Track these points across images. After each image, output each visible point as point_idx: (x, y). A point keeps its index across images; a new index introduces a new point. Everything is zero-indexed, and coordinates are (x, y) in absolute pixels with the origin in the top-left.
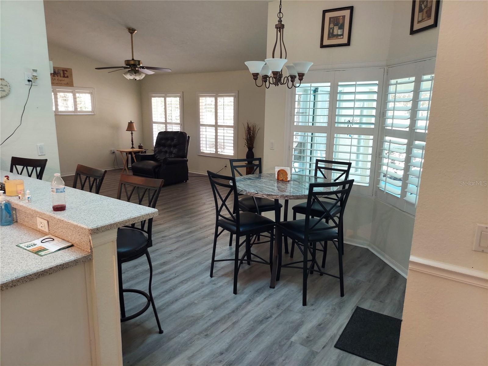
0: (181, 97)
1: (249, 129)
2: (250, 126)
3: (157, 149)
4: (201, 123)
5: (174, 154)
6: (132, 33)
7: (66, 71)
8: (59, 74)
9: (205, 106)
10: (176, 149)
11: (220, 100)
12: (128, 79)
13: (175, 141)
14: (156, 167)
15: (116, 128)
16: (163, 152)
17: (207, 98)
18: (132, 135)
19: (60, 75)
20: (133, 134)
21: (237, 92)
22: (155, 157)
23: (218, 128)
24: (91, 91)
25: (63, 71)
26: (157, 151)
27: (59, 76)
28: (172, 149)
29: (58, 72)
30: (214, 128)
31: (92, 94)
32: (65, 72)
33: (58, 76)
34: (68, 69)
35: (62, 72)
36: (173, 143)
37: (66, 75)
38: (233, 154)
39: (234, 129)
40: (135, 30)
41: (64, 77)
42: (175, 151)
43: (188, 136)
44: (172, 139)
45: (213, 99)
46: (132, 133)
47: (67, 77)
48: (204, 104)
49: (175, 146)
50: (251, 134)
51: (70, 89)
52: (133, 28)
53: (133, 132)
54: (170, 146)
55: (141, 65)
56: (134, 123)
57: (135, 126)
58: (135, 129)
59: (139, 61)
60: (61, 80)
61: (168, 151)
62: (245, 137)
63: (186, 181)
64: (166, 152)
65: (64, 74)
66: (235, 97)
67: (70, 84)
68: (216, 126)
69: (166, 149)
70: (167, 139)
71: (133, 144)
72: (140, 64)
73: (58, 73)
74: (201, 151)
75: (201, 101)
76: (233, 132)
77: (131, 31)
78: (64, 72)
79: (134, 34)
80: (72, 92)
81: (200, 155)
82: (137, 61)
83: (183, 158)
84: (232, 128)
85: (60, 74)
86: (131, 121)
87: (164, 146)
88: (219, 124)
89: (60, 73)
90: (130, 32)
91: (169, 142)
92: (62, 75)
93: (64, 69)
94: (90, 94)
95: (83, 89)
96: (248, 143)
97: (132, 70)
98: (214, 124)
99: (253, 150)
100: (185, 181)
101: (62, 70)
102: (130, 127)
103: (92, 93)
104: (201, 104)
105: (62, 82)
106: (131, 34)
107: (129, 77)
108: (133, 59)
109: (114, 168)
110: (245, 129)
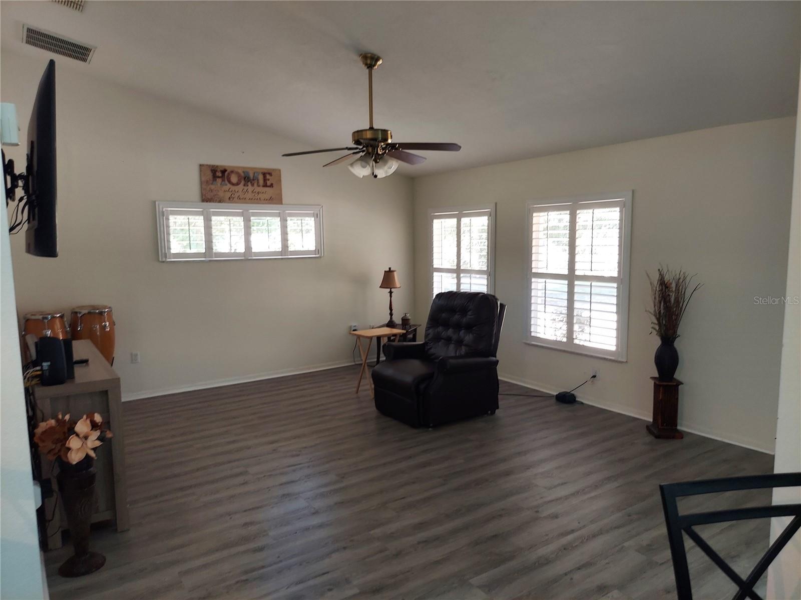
0: (490, 216)
1: (664, 285)
2: (667, 278)
3: (430, 331)
4: (534, 271)
5: (466, 345)
6: (370, 67)
7: (270, 174)
8: (256, 181)
9: (546, 232)
10: (471, 335)
11: (584, 216)
12: (359, 176)
13: (470, 316)
14: (422, 380)
15: (360, 281)
16: (443, 341)
17: (550, 213)
18: (391, 296)
19: (258, 183)
20: (393, 294)
21: (631, 194)
22: (426, 349)
23: (576, 283)
24: (316, 212)
25: (264, 174)
26: (430, 336)
27: (255, 185)
28: (462, 333)
29: (254, 176)
30: (566, 282)
31: (317, 217)
32: (268, 177)
33: (253, 185)
34: (274, 170)
35: (261, 177)
36: (464, 320)
37: (269, 183)
38: (613, 348)
39: (618, 285)
40: (377, 60)
41: (265, 186)
42: (468, 338)
43: (500, 304)
44: (464, 311)
45: (565, 216)
46: (391, 293)
47: (271, 186)
48: (541, 227)
49: (469, 328)
50: (670, 301)
51: (275, 209)
52: (372, 54)
53: (393, 290)
54: (458, 327)
55: (390, 141)
56: (395, 273)
57: (398, 279)
58: (398, 284)
59: (385, 132)
60: (258, 193)
61: (455, 337)
62: (651, 308)
63: (493, 413)
64: (449, 340)
65: (265, 180)
66: (623, 206)
67: (276, 200)
68: (571, 277)
69: (450, 332)
70: (452, 310)
71: (391, 314)
72: (387, 140)
73: (253, 180)
74: (533, 334)
75: (535, 220)
76: (614, 292)
77: (369, 62)
78: (266, 177)
79: (376, 67)
80: (279, 215)
81: (529, 344)
82: (380, 132)
83: (488, 356)
84: (615, 282)
85: (258, 180)
86: (390, 268)
87: (446, 325)
88: (577, 273)
89: (257, 178)
90: (366, 64)
91: (456, 317)
92: (261, 182)
93: (266, 171)
94: (314, 216)
95: (302, 207)
96: (660, 324)
97: (368, 153)
98: (566, 272)
99: (677, 344)
100: (489, 412)
101: (262, 173)
102: (388, 280)
103: (317, 215)
104: (534, 228)
105: (260, 196)
106: (368, 68)
107: (362, 171)
108: (371, 128)
109: (354, 362)
110: (652, 288)
